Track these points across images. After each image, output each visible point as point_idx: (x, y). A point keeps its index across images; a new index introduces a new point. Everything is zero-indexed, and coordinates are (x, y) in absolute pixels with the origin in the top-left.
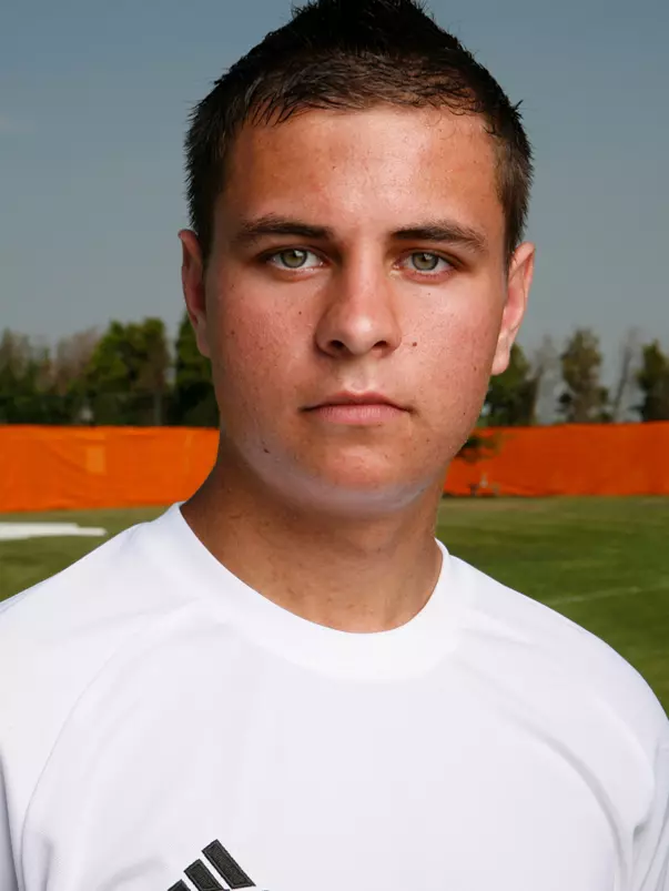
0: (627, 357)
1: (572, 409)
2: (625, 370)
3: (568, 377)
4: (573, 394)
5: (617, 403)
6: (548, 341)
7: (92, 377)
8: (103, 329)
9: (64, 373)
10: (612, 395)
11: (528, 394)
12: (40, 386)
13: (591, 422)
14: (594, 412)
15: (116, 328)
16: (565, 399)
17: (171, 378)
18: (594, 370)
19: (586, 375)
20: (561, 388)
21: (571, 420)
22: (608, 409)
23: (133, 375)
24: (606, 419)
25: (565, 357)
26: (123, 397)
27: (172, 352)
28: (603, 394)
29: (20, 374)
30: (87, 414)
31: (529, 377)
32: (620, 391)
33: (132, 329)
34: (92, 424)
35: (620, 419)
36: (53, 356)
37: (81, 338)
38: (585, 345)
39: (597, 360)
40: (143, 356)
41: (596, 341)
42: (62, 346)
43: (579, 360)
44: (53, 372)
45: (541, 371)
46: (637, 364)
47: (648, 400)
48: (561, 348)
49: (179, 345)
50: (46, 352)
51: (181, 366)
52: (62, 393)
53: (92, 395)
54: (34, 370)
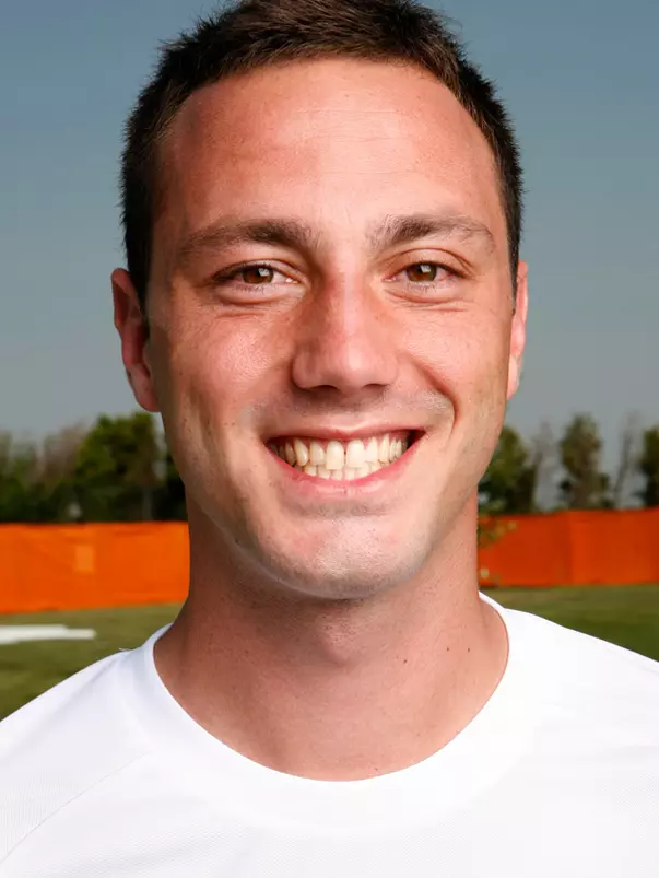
0: (627, 442)
1: (573, 496)
2: (625, 456)
3: (567, 462)
5: (617, 490)
6: (545, 426)
7: (80, 472)
9: (52, 469)
10: (613, 482)
11: (527, 481)
12: (26, 482)
13: (593, 508)
14: (594, 498)
15: (104, 423)
16: (565, 486)
17: (160, 470)
18: (594, 456)
19: (585, 461)
20: (560, 475)
21: (574, 505)
22: (609, 495)
23: (122, 469)
24: (607, 506)
25: (564, 443)
26: (112, 492)
27: (162, 445)
28: (603, 481)
30: (75, 511)
31: (528, 463)
32: (622, 475)
33: (121, 423)
34: (82, 521)
35: (621, 507)
36: (40, 453)
37: (67, 433)
38: (586, 430)
39: (596, 446)
40: (131, 449)
41: (595, 426)
42: (49, 442)
43: (579, 446)
44: (41, 468)
45: (540, 457)
46: (638, 449)
47: (651, 486)
50: (32, 449)
53: (80, 491)
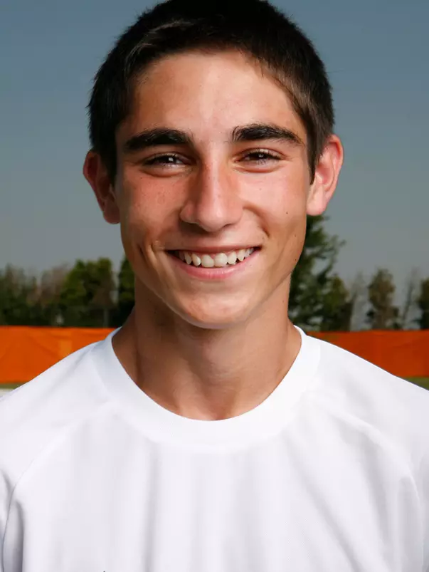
0: (411, 288)
1: (375, 321)
2: (409, 295)
3: (373, 300)
4: (375, 310)
5: (404, 318)
6: (360, 276)
7: (63, 296)
8: (71, 265)
9: (46, 293)
10: (401, 312)
11: (347, 310)
12: (30, 302)
13: (388, 329)
14: (389, 323)
15: (80, 265)
16: (371, 314)
17: (115, 297)
18: (390, 296)
19: (384, 298)
20: (368, 307)
21: (375, 327)
22: (399, 321)
23: (90, 295)
24: (397, 327)
25: (371, 287)
26: (83, 309)
27: (116, 281)
28: (395, 311)
29: (17, 294)
30: (60, 320)
31: (348, 300)
32: (407, 309)
33: (90, 265)
34: (64, 326)
35: (406, 328)
36: (39, 282)
37: (57, 271)
38: (385, 279)
39: (391, 289)
40: (97, 282)
41: (391, 276)
42: (45, 275)
43: (380, 289)
44: (39, 292)
45: (355, 296)
46: (417, 292)
47: (424, 316)
48: (368, 281)
49: (121, 276)
50: (34, 279)
51: (122, 289)
52: (43, 306)
53: (63, 308)
54: (27, 291)
